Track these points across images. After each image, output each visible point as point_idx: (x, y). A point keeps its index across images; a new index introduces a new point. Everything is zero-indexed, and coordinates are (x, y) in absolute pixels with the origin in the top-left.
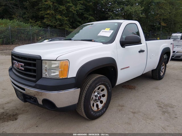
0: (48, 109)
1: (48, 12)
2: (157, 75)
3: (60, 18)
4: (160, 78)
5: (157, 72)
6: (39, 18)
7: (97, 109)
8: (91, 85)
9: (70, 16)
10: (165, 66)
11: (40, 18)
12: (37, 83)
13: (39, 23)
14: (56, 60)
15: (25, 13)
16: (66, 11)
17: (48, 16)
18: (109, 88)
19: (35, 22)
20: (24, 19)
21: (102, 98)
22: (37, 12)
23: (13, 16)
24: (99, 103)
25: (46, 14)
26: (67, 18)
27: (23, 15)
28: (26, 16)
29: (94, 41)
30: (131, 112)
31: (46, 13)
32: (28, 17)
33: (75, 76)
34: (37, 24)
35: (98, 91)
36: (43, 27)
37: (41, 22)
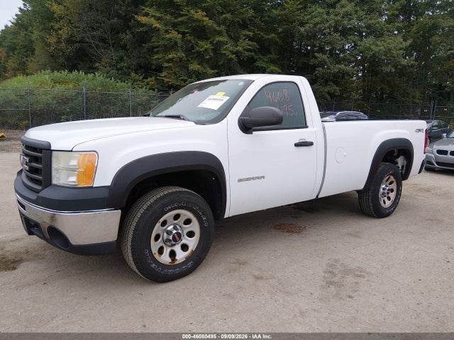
0: (59, 248)
1: (170, 56)
2: (371, 204)
3: (197, 69)
4: (380, 213)
5: (370, 198)
6: (152, 70)
7: (170, 260)
8: (150, 206)
9: (220, 63)
10: (397, 184)
11: (154, 70)
12: (40, 194)
13: (151, 80)
14: (72, 151)
15: (121, 59)
16: (212, 54)
17: (171, 64)
18: (204, 219)
19: (144, 78)
20: (120, 72)
21: (188, 240)
22: (148, 57)
23: (97, 65)
24: (177, 249)
25: (168, 61)
26: (213, 71)
27: (117, 63)
28: (123, 64)
29: (184, 119)
30: (254, 276)
31: (167, 58)
32: (129, 68)
33: (108, 183)
34: (148, 84)
35: (176, 222)
36: (159, 91)
37: (156, 79)
